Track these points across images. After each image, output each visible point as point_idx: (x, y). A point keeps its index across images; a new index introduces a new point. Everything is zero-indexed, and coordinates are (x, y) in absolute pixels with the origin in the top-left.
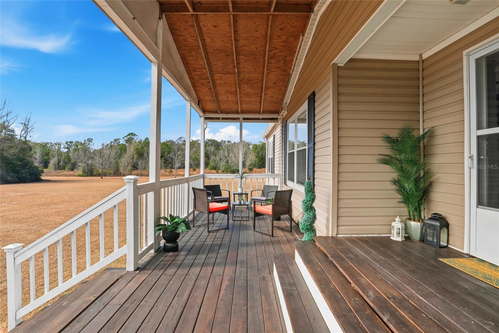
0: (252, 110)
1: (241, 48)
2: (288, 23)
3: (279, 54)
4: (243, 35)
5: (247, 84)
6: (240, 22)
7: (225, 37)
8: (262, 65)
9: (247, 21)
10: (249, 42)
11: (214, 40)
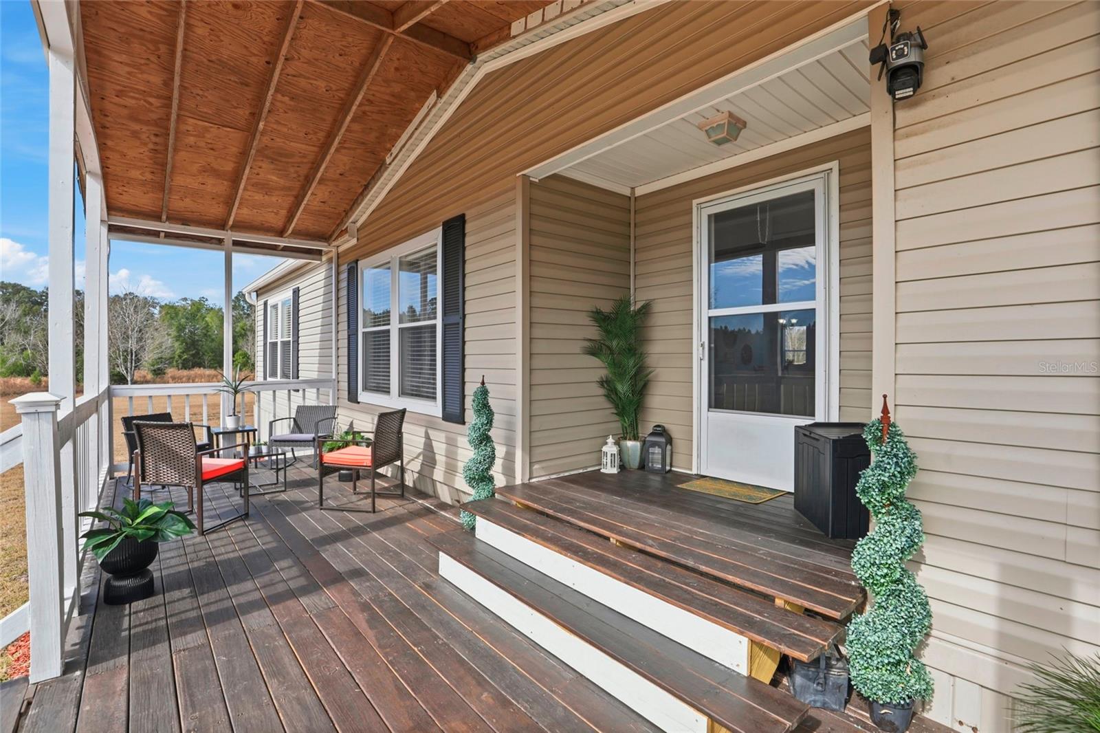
0: (262, 224)
1: (289, 77)
2: (416, 63)
3: (375, 116)
4: (305, 52)
5: (272, 163)
6: (310, 21)
7: (256, 40)
8: (327, 129)
9: (327, 25)
10: (315, 72)
11: (218, 37)
